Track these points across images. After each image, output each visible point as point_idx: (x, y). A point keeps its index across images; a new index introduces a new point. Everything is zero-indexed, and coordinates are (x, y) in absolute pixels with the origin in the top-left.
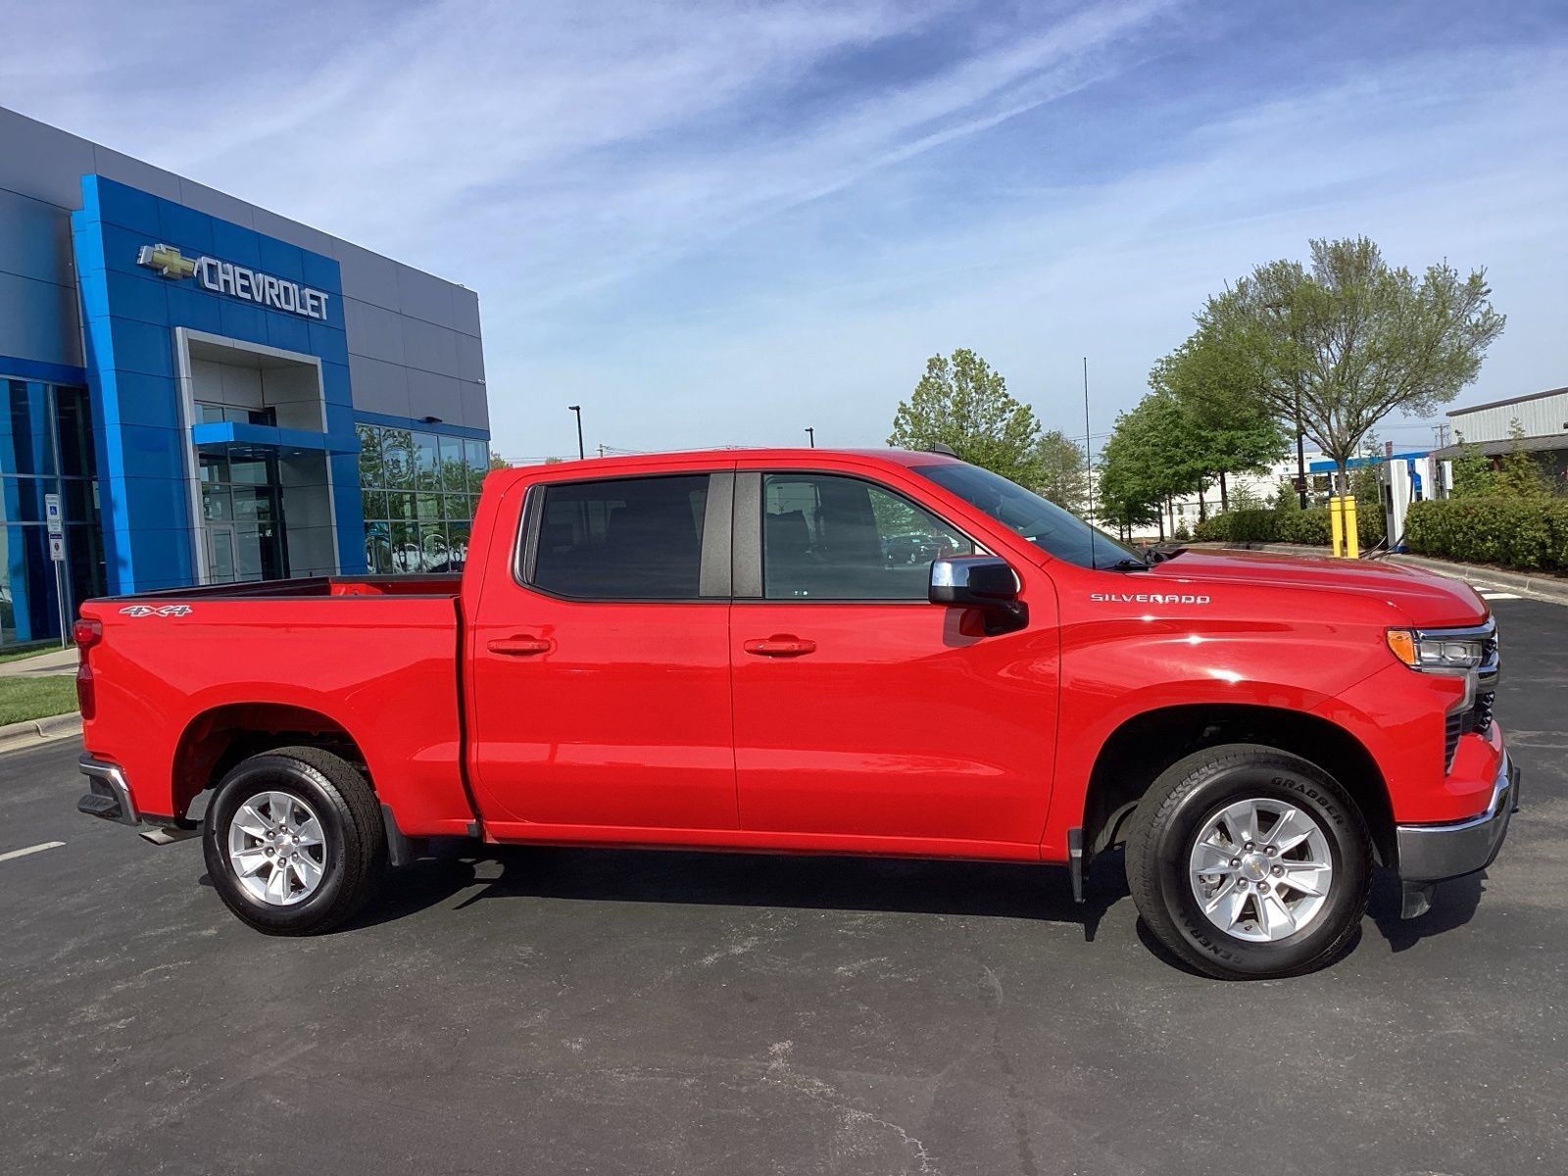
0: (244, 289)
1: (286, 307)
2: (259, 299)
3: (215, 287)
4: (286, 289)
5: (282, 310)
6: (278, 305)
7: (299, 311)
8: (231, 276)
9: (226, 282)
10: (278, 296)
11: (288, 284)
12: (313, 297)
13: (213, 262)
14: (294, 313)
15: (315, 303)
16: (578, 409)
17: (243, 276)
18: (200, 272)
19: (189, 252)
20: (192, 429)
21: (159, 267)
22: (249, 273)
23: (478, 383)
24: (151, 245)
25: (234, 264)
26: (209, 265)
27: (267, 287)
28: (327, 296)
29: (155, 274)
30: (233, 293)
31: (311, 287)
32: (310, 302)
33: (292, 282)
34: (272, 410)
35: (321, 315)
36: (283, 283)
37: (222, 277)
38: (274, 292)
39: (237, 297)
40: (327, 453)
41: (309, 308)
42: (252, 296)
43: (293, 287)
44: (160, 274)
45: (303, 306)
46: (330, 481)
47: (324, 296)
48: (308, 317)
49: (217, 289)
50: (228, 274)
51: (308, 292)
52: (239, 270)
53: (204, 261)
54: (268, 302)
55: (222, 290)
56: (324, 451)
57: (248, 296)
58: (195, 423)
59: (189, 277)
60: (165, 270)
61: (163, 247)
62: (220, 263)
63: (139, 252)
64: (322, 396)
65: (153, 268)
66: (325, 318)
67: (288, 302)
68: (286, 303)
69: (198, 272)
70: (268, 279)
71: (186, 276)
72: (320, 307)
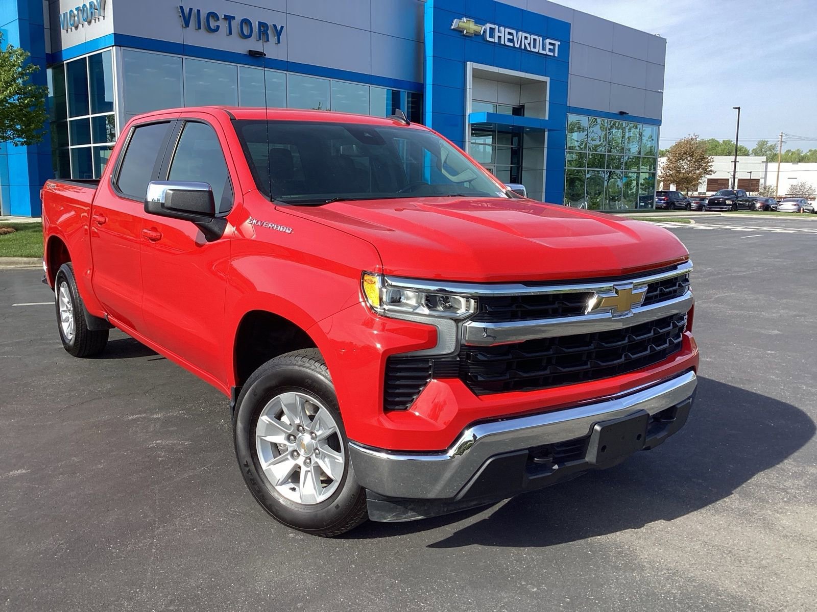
0: (509, 40)
1: (533, 50)
2: (517, 46)
3: (492, 40)
4: (535, 40)
5: (531, 51)
6: (529, 49)
7: (541, 52)
8: (503, 34)
9: (499, 37)
10: (529, 44)
11: (536, 37)
12: (550, 44)
13: (493, 26)
14: (538, 53)
15: (552, 47)
16: (739, 108)
17: (510, 34)
18: (485, 32)
19: (479, 21)
20: (469, 115)
21: (461, 30)
22: (514, 32)
23: (658, 92)
24: (459, 19)
25: (505, 27)
26: (490, 28)
27: (525, 40)
28: (559, 43)
29: (460, 34)
30: (503, 43)
31: (549, 38)
32: (548, 47)
33: (539, 36)
34: (523, 107)
35: (554, 54)
36: (533, 37)
37: (497, 34)
38: (527, 42)
39: (505, 45)
40: (546, 130)
41: (547, 50)
42: (514, 44)
43: (539, 39)
44: (462, 34)
45: (544, 49)
46: (546, 145)
47: (557, 43)
48: (546, 55)
49: (494, 41)
50: (501, 33)
51: (548, 41)
52: (508, 30)
53: (488, 26)
54: (523, 47)
55: (497, 41)
56: (544, 129)
57: (511, 44)
58: (471, 112)
59: (479, 35)
60: (465, 32)
61: (465, 19)
62: (497, 27)
63: (453, 22)
64: (548, 99)
65: (459, 31)
66: (556, 55)
67: (535, 47)
68: (534, 48)
69: (484, 32)
70: (525, 35)
71: (477, 34)
72: (554, 49)
